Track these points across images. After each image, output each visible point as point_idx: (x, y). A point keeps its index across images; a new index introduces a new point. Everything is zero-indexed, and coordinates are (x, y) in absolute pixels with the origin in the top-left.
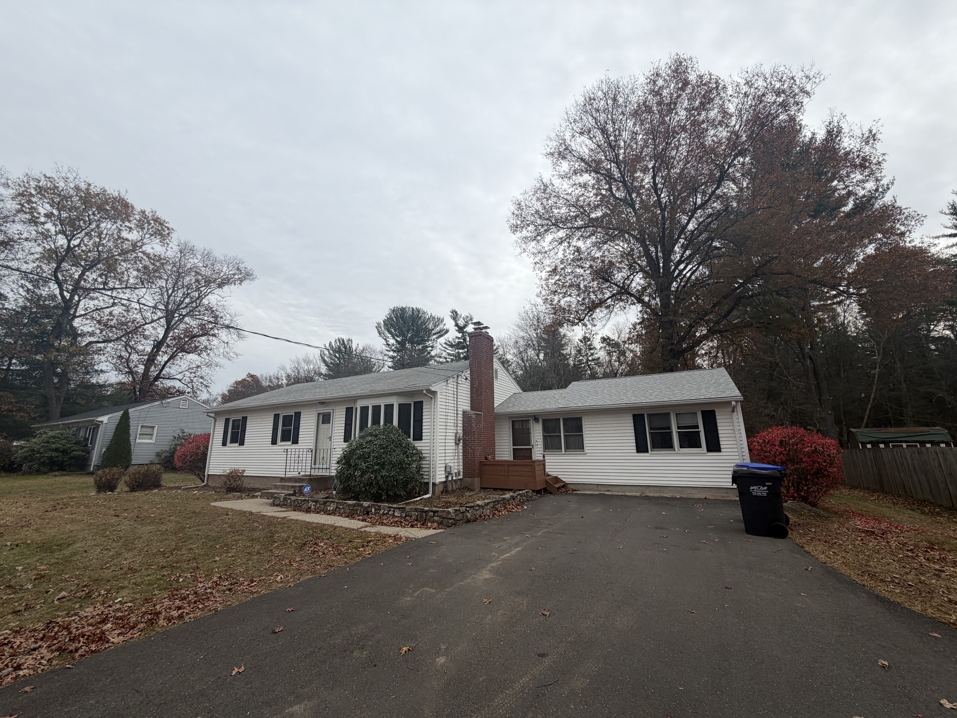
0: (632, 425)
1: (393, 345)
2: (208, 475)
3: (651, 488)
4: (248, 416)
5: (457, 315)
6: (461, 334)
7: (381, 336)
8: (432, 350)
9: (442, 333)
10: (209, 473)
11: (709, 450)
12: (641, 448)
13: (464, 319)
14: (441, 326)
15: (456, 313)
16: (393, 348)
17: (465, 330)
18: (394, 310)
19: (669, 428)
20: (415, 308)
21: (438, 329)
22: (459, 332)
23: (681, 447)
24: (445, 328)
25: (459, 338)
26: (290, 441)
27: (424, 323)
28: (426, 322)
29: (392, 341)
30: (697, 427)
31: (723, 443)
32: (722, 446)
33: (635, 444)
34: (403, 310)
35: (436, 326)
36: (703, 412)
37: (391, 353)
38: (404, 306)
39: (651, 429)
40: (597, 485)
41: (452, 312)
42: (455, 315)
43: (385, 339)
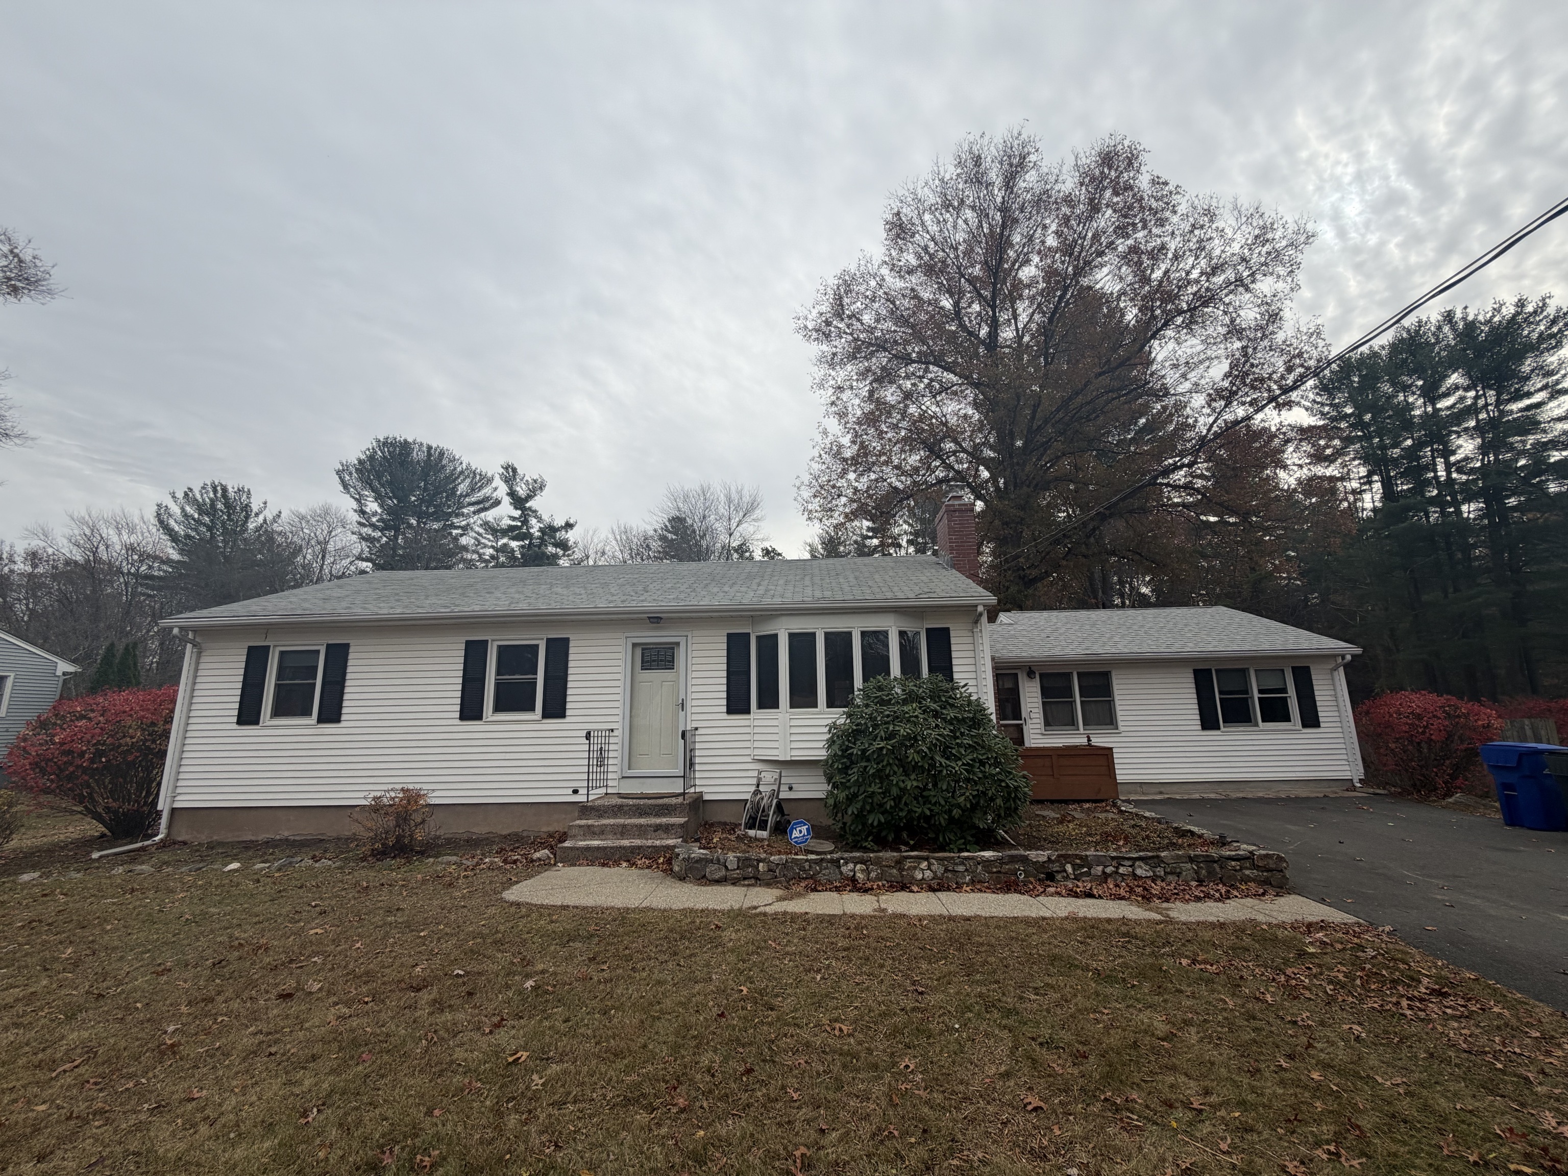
0: (1193, 686)
1: (375, 514)
2: (173, 811)
3: (1224, 785)
4: (352, 642)
5: (514, 476)
6: (519, 512)
7: (348, 492)
8: (462, 535)
9: (487, 505)
10: (176, 805)
11: (1305, 725)
12: (1208, 722)
13: (527, 483)
14: (487, 491)
15: (514, 470)
16: (374, 519)
17: (528, 505)
18: (384, 444)
19: (1246, 691)
20: (434, 446)
21: (480, 495)
22: (516, 508)
23: (1264, 720)
24: (494, 495)
25: (513, 519)
26: (532, 708)
27: (452, 478)
28: (458, 477)
29: (372, 506)
30: (1284, 690)
31: (1323, 714)
32: (1321, 719)
33: (1198, 717)
34: (406, 446)
35: (473, 489)
36: (1294, 669)
37: (367, 531)
38: (410, 440)
39: (1220, 693)
40: (1141, 784)
41: (506, 469)
42: (510, 474)
43: (358, 501)
